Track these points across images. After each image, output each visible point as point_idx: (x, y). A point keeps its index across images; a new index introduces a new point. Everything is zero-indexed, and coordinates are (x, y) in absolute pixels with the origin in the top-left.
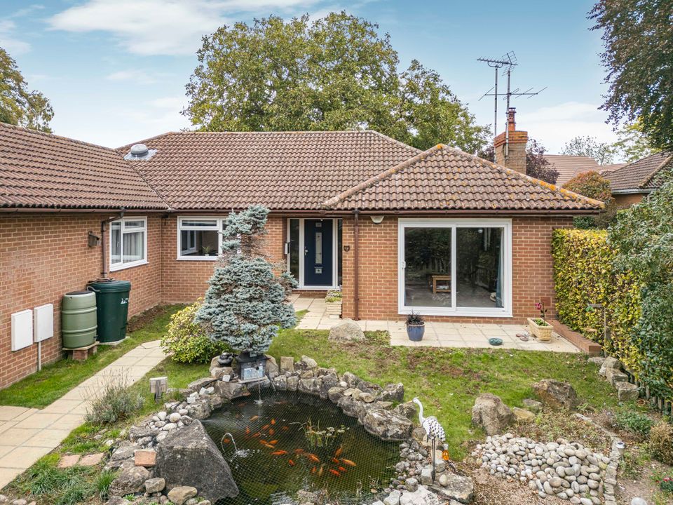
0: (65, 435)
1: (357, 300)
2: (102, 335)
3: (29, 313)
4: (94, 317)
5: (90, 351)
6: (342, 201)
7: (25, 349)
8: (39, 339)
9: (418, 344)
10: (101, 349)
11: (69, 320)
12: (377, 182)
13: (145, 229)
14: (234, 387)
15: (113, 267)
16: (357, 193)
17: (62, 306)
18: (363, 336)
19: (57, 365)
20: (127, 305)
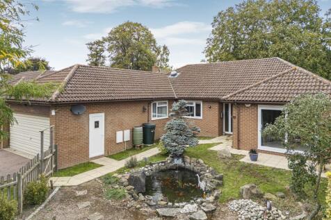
0: (118, 168)
1: (239, 141)
2: (145, 141)
3: (122, 132)
4: (142, 136)
5: (140, 146)
6: (231, 96)
7: (121, 143)
8: (125, 140)
9: (254, 163)
10: (145, 146)
11: (134, 135)
12: (252, 87)
13: (167, 105)
14: (171, 165)
15: (153, 119)
16: (239, 93)
17: (133, 131)
18: (230, 155)
19: (130, 150)
20: (154, 133)
